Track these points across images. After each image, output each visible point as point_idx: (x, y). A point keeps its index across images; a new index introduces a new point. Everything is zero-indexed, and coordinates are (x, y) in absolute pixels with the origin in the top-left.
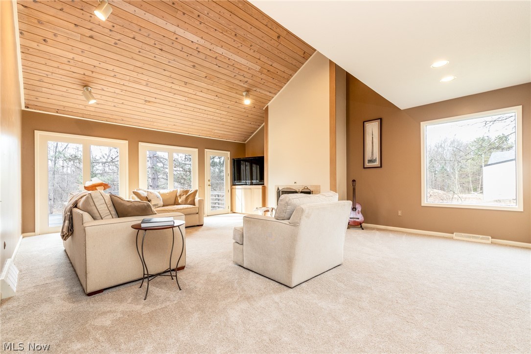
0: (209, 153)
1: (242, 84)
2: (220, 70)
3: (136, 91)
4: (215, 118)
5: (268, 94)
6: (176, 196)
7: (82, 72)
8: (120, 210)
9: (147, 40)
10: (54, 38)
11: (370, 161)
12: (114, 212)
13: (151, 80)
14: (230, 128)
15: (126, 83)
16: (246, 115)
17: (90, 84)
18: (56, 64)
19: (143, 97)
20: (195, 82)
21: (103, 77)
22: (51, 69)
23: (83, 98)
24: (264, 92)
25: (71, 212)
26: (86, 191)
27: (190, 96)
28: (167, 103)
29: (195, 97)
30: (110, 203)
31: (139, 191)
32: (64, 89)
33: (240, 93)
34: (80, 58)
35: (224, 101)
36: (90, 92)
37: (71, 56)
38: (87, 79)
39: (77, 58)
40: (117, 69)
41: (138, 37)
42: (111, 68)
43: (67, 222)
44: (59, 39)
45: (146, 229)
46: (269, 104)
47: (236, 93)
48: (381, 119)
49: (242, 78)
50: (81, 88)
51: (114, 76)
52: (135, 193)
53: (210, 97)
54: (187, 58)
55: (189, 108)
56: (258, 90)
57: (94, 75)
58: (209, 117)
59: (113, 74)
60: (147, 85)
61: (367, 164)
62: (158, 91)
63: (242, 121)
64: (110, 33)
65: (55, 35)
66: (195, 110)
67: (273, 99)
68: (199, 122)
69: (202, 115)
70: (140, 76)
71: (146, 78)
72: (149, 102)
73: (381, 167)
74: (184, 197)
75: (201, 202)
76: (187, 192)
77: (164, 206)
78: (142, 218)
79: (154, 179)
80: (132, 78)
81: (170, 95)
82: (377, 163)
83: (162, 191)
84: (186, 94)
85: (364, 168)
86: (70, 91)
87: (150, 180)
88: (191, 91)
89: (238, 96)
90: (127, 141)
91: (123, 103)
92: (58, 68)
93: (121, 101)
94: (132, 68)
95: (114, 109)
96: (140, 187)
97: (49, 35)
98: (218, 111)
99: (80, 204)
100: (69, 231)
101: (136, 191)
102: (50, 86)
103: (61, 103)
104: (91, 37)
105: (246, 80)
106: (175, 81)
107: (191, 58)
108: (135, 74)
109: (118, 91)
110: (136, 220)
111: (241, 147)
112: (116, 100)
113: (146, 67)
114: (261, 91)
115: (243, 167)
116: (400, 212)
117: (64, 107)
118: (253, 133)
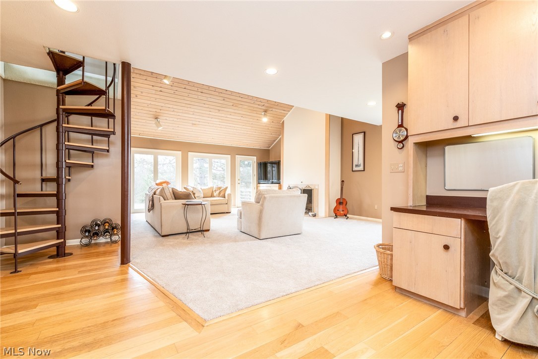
0: (238, 158)
1: (260, 107)
2: (243, 99)
3: (186, 118)
4: (242, 132)
5: (283, 112)
6: (213, 191)
7: (155, 110)
8: (176, 196)
9: (193, 88)
10: (141, 94)
11: (357, 166)
12: (173, 197)
13: (196, 111)
14: (255, 138)
15: (180, 114)
16: (267, 128)
17: (159, 117)
18: (141, 108)
19: (191, 122)
20: (226, 109)
21: (167, 112)
22: (138, 111)
23: (154, 125)
24: (278, 111)
25: (153, 197)
26: (157, 186)
27: (222, 118)
28: (207, 124)
29: (226, 119)
30: (172, 192)
31: (188, 187)
32: (144, 121)
33: (260, 113)
34: (154, 103)
35: (248, 119)
36: (159, 122)
37: (149, 102)
38: (157, 114)
39: (153, 103)
40: (175, 107)
41: (187, 87)
42: (171, 106)
43: (151, 202)
44: (144, 94)
45: (188, 205)
46: (285, 119)
47: (257, 113)
48: (364, 133)
49: (259, 103)
50: (154, 120)
51: (173, 111)
52: (185, 188)
53: (237, 118)
54: (219, 95)
55: (223, 127)
56: (274, 110)
57: (161, 111)
58: (238, 131)
59: (172, 110)
60: (193, 114)
61: (355, 169)
62: (201, 117)
63: (264, 132)
64: (172, 87)
65: (142, 92)
66: (227, 127)
67: (288, 115)
68: (231, 135)
69: (232, 130)
70: (189, 109)
71: (193, 110)
72: (195, 124)
73: (364, 170)
74: (218, 192)
75: (229, 195)
76: (220, 188)
77: (204, 198)
78: (186, 200)
79: (201, 177)
80: (184, 111)
81: (209, 119)
82: (361, 168)
83: (204, 188)
84: (220, 118)
85: (353, 171)
86: (148, 122)
87: (198, 179)
88: (223, 115)
89: (258, 115)
90: (181, 152)
91: (178, 127)
92: (142, 110)
93: (177, 126)
94: (184, 105)
95: (173, 130)
96: (189, 185)
97: (139, 93)
98: (244, 127)
99: (158, 192)
100: (152, 207)
101: (186, 186)
102: (137, 120)
103: (142, 129)
104: (161, 91)
105: (263, 104)
106: (211, 110)
107: (221, 95)
108: (186, 109)
109: (175, 119)
110: (184, 201)
111: (267, 152)
112: (174, 125)
113: (193, 103)
114: (276, 110)
115: (269, 168)
116: (376, 206)
117: (144, 131)
118: (274, 141)
